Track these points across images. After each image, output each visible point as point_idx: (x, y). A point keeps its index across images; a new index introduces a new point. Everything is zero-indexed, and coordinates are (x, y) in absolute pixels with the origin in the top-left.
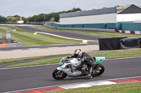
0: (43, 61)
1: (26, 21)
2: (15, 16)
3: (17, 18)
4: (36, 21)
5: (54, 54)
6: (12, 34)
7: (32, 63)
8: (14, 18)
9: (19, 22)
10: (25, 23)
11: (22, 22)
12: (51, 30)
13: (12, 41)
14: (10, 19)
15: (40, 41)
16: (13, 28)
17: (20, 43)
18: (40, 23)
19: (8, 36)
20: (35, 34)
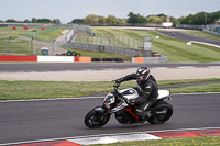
0: (201, 87)
1: (175, 23)
2: (159, 16)
3: (163, 18)
4: (192, 24)
5: (218, 77)
6: (154, 43)
7: (184, 89)
8: (158, 19)
9: (165, 24)
10: (174, 26)
11: (170, 24)
12: (214, 38)
13: (153, 55)
14: (151, 21)
15: (196, 55)
16: (155, 34)
17: (165, 58)
18: (199, 27)
19: (148, 46)
20: (189, 43)
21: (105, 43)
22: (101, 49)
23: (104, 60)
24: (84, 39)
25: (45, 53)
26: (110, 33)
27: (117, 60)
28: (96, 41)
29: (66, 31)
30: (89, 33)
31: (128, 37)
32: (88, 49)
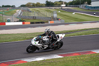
0: (80, 33)
1: (67, 4)
2: (60, 2)
3: (62, 3)
4: (74, 5)
5: (87, 28)
6: (58, 14)
7: (72, 34)
8: (59, 3)
9: (63, 5)
11: (65, 5)
12: (85, 11)
13: (58, 19)
14: (56, 4)
15: (77, 19)
16: (58, 10)
17: (63, 21)
18: (77, 6)
19: (55, 15)
20: (74, 14)
21: (36, 15)
22: (34, 18)
23: (36, 23)
24: (26, 14)
25: (9, 21)
26: (38, 11)
27: (42, 23)
28: (32, 15)
29: (18, 10)
30: (29, 11)
31: (46, 12)
32: (29, 18)
